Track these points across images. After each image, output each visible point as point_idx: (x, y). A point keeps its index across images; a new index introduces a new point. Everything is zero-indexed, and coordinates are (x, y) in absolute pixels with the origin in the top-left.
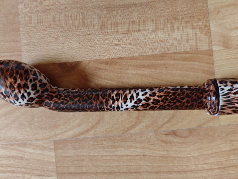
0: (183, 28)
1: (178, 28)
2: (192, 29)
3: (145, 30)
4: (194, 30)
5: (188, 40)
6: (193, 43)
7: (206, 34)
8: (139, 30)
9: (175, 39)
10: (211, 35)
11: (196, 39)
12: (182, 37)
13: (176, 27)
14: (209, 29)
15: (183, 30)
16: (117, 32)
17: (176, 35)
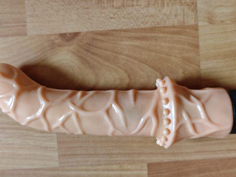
0: (172, 5)
1: (168, 5)
2: (181, 5)
3: (138, 5)
4: (182, 7)
5: (176, 16)
6: (180, 18)
7: (193, 10)
8: (133, 6)
9: (165, 14)
10: (197, 12)
11: (184, 15)
12: (171, 13)
13: (166, 4)
14: (196, 6)
15: (172, 7)
16: (113, 6)
17: (166, 10)
